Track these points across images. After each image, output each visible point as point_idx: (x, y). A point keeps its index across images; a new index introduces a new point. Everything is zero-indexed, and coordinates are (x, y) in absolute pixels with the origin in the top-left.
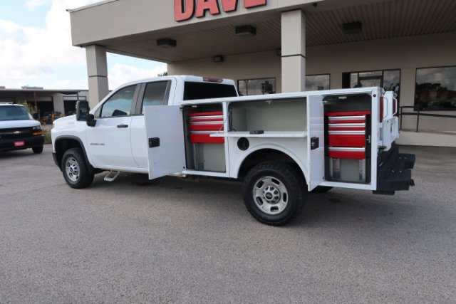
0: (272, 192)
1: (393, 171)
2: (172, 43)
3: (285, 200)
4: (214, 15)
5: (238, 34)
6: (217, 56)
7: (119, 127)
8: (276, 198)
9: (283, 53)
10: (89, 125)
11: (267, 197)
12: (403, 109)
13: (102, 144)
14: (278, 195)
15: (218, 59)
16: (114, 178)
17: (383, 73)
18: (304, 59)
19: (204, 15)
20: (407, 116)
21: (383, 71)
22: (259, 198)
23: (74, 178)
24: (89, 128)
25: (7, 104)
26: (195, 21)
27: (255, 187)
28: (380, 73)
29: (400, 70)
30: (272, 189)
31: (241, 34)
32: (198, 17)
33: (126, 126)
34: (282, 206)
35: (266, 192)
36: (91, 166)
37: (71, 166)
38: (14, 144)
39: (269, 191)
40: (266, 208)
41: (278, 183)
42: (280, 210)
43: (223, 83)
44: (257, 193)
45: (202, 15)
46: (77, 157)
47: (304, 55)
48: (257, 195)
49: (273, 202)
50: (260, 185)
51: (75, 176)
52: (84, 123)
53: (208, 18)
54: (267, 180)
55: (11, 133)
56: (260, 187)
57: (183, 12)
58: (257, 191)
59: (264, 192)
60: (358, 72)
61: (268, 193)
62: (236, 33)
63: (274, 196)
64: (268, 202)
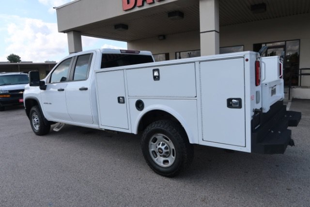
0: (163, 148)
1: (272, 132)
2: (125, 27)
3: (174, 156)
4: (150, 4)
5: (169, 18)
6: (161, 36)
7: (59, 90)
8: (167, 153)
9: (201, 30)
10: (41, 89)
11: (159, 152)
12: (302, 71)
13: (50, 104)
14: (168, 150)
15: (162, 38)
16: (60, 128)
17: (286, 43)
18: (218, 34)
19: (143, 5)
20: (305, 76)
21: (286, 41)
22: (154, 152)
23: (37, 128)
24: (42, 91)
25: (19, 73)
26: (137, 9)
27: (151, 142)
28: (283, 43)
29: (300, 40)
30: (163, 145)
31: (172, 18)
32: (139, 7)
33: (63, 90)
34: (171, 160)
35: (158, 147)
36: (46, 119)
37: (35, 119)
38: (19, 101)
39: (160, 146)
40: (159, 160)
41: (168, 140)
42: (170, 163)
43: (140, 54)
44: (153, 148)
45: (141, 4)
46: (37, 112)
47: (218, 31)
48: (152, 150)
49: (164, 156)
50: (155, 140)
51: (38, 126)
52: (38, 88)
53: (146, 6)
54: (160, 136)
55: (16, 93)
56: (154, 142)
57: (128, 3)
58: (152, 146)
59: (157, 147)
60: (266, 43)
61: (160, 149)
62: (169, 17)
63: (165, 151)
64: (161, 156)
